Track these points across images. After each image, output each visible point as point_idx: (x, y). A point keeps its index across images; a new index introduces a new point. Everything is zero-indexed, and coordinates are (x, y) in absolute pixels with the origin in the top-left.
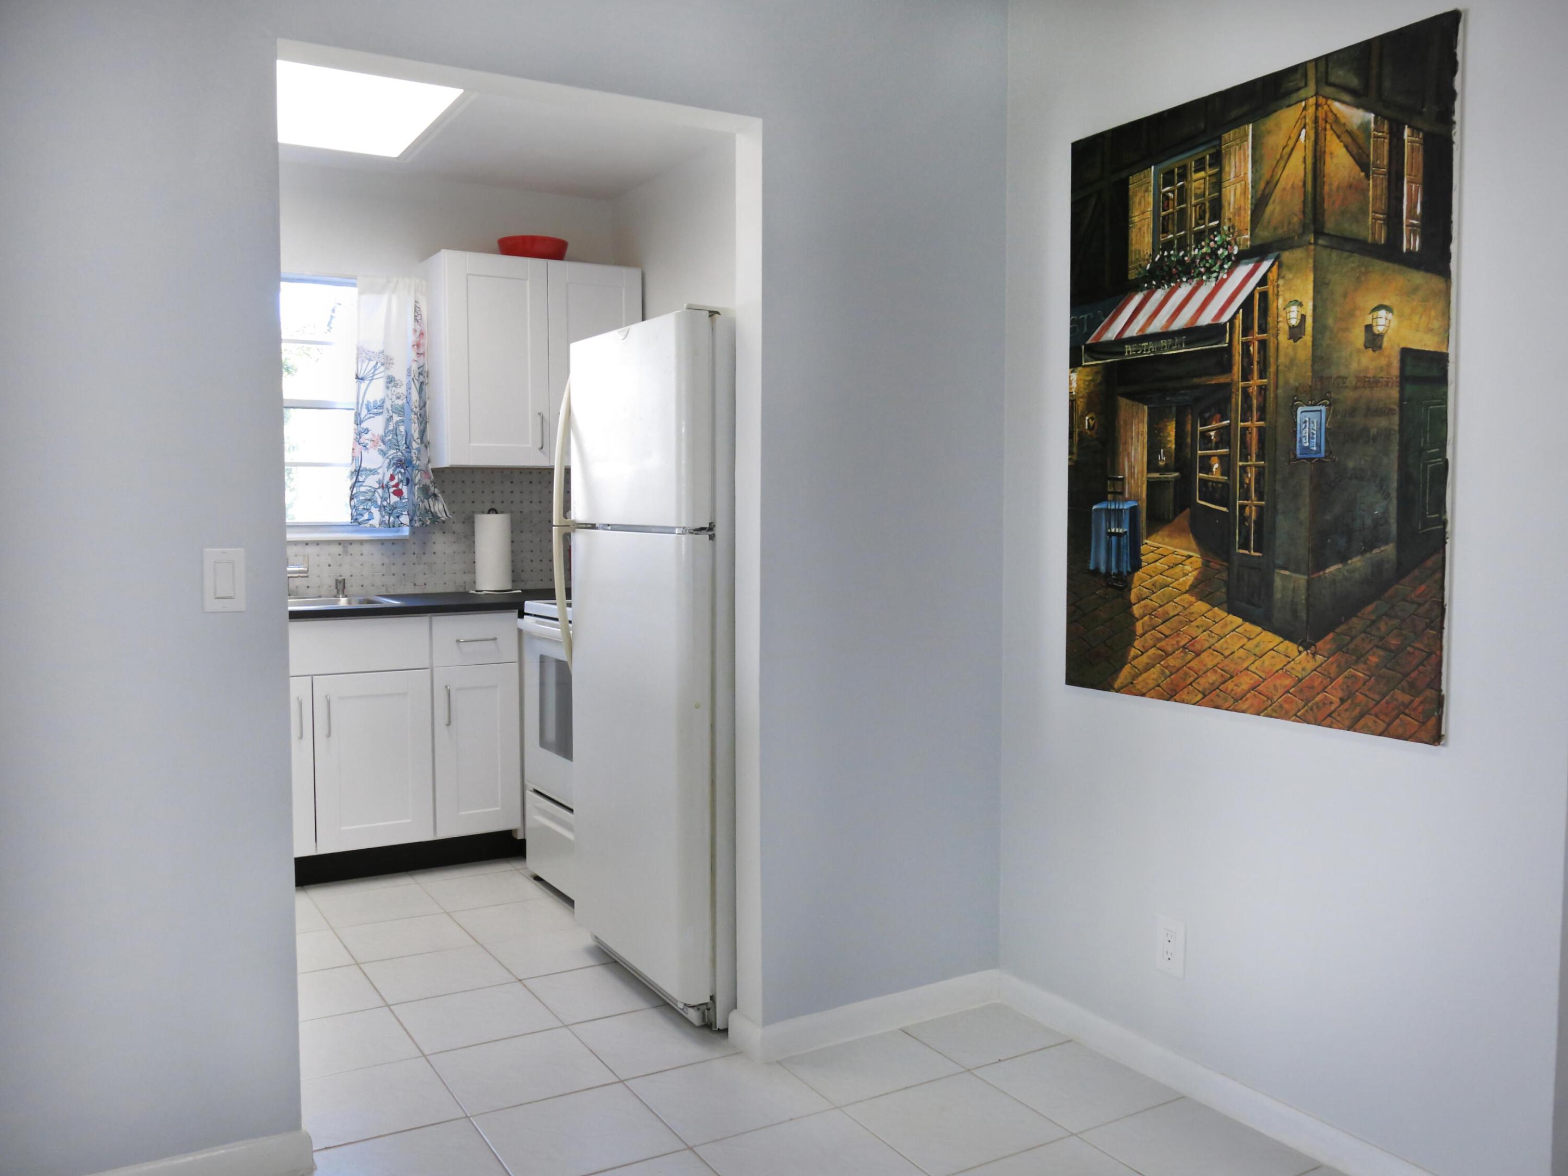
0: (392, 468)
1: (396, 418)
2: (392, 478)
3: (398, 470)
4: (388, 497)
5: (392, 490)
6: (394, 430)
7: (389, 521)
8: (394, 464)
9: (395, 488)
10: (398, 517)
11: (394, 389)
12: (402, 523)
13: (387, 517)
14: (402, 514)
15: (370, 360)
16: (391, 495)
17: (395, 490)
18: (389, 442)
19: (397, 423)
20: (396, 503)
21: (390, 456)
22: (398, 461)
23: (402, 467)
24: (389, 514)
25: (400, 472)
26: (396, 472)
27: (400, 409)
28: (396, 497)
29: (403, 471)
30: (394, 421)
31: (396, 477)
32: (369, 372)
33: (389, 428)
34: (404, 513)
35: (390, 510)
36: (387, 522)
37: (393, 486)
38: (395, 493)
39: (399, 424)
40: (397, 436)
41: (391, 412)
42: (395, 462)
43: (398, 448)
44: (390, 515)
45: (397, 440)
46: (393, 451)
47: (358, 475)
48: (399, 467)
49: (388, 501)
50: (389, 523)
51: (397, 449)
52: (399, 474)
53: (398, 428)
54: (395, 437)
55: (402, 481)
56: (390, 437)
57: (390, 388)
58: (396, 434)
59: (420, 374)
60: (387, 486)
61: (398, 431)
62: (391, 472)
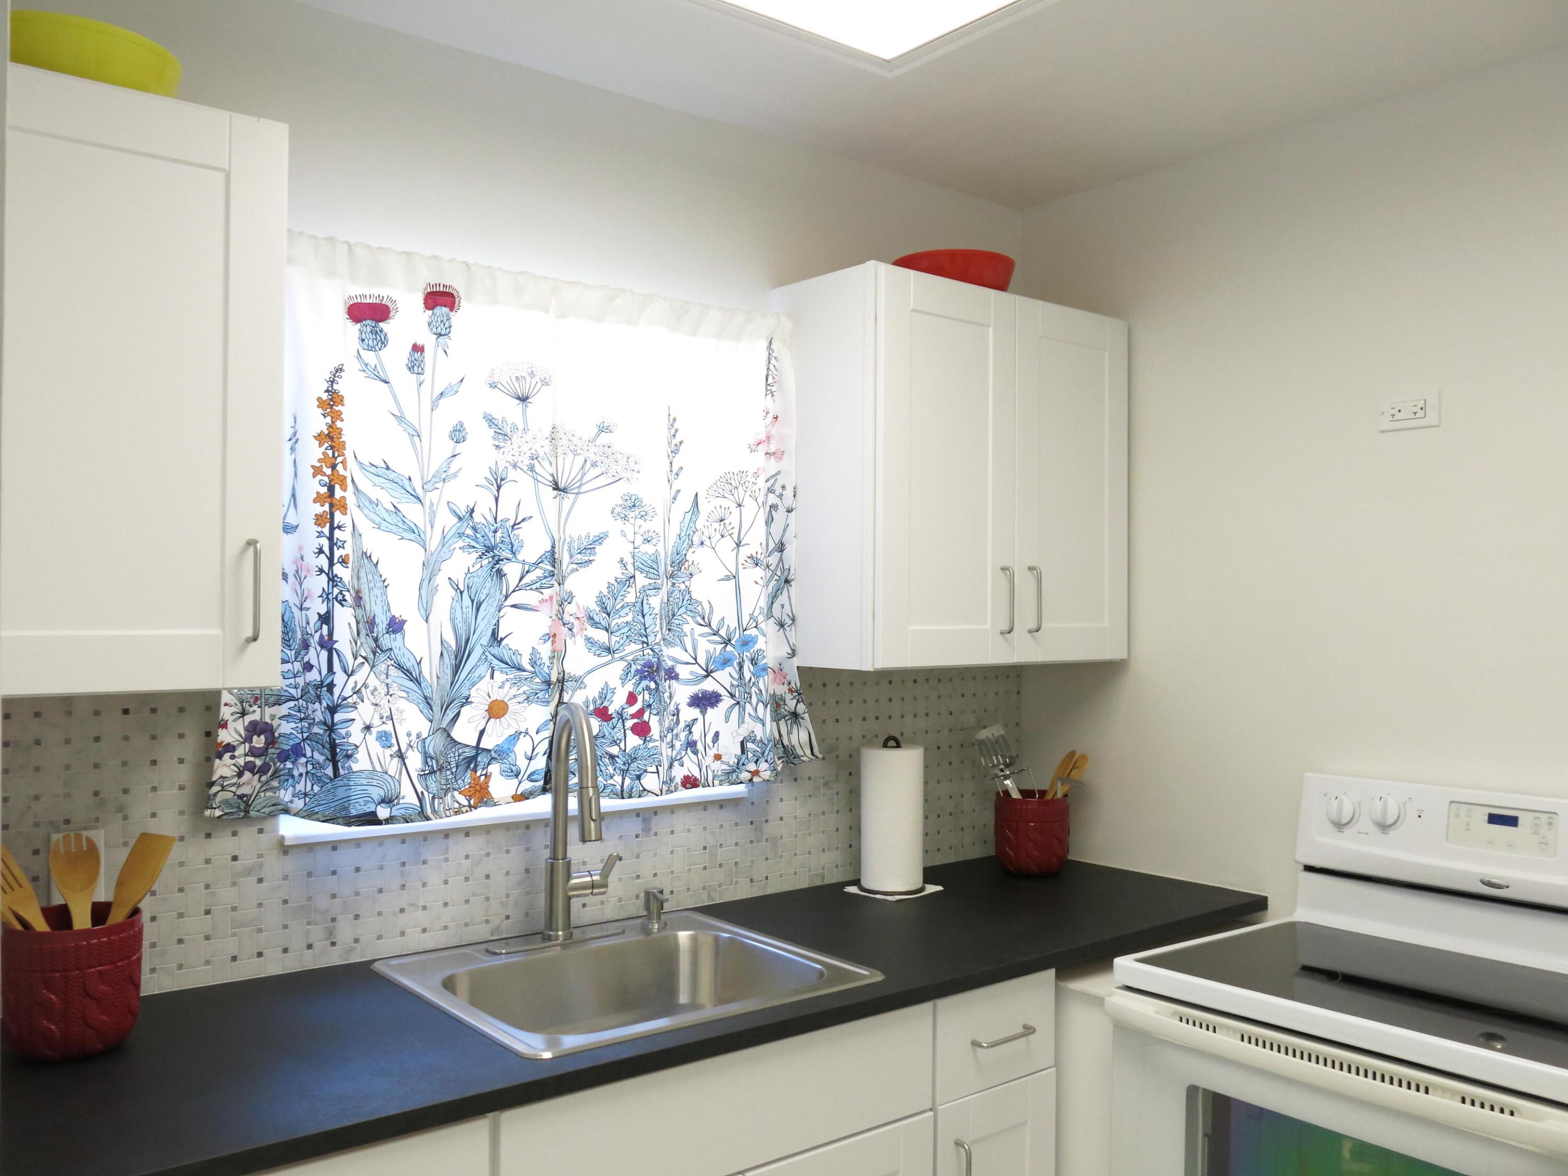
0: (634, 681)
1: (641, 580)
2: (632, 699)
3: (644, 683)
4: (621, 736)
5: (630, 723)
6: (639, 605)
7: (622, 787)
8: (637, 671)
9: (636, 721)
10: (639, 777)
11: (639, 522)
12: (645, 789)
13: (618, 779)
14: (645, 771)
15: (576, 454)
16: (629, 733)
17: (635, 724)
18: (627, 628)
19: (644, 590)
20: (636, 749)
21: (627, 655)
22: (644, 666)
23: (652, 679)
24: (623, 770)
25: (648, 688)
26: (640, 689)
27: (649, 562)
28: (637, 737)
29: (653, 685)
30: (639, 586)
31: (640, 698)
32: (574, 479)
33: (627, 600)
34: (649, 769)
35: (624, 764)
36: (619, 787)
37: (633, 716)
38: (635, 729)
39: (648, 592)
40: (643, 616)
41: (630, 568)
42: (639, 668)
43: (645, 639)
44: (624, 773)
45: (644, 625)
46: (633, 647)
47: (562, 690)
48: (645, 678)
49: (622, 745)
50: (622, 791)
51: (644, 642)
52: (646, 692)
53: (645, 602)
54: (640, 617)
55: (649, 706)
56: (629, 618)
57: (632, 521)
58: (643, 614)
59: (770, 490)
60: (620, 715)
61: (646, 607)
62: (630, 687)
